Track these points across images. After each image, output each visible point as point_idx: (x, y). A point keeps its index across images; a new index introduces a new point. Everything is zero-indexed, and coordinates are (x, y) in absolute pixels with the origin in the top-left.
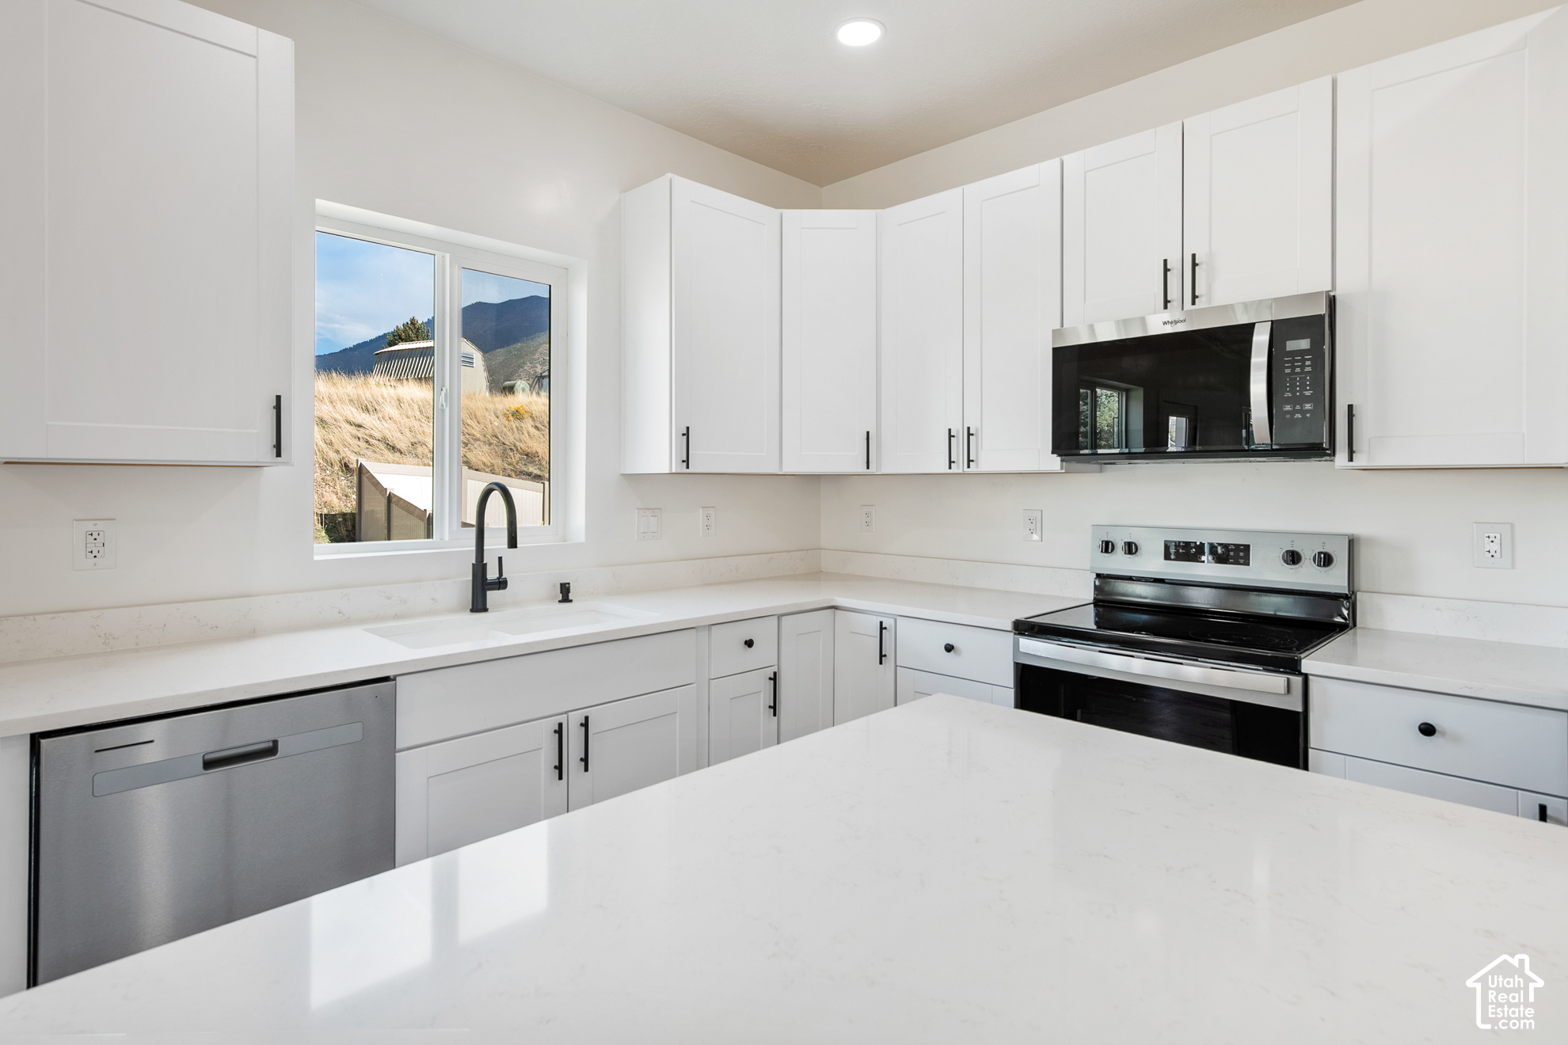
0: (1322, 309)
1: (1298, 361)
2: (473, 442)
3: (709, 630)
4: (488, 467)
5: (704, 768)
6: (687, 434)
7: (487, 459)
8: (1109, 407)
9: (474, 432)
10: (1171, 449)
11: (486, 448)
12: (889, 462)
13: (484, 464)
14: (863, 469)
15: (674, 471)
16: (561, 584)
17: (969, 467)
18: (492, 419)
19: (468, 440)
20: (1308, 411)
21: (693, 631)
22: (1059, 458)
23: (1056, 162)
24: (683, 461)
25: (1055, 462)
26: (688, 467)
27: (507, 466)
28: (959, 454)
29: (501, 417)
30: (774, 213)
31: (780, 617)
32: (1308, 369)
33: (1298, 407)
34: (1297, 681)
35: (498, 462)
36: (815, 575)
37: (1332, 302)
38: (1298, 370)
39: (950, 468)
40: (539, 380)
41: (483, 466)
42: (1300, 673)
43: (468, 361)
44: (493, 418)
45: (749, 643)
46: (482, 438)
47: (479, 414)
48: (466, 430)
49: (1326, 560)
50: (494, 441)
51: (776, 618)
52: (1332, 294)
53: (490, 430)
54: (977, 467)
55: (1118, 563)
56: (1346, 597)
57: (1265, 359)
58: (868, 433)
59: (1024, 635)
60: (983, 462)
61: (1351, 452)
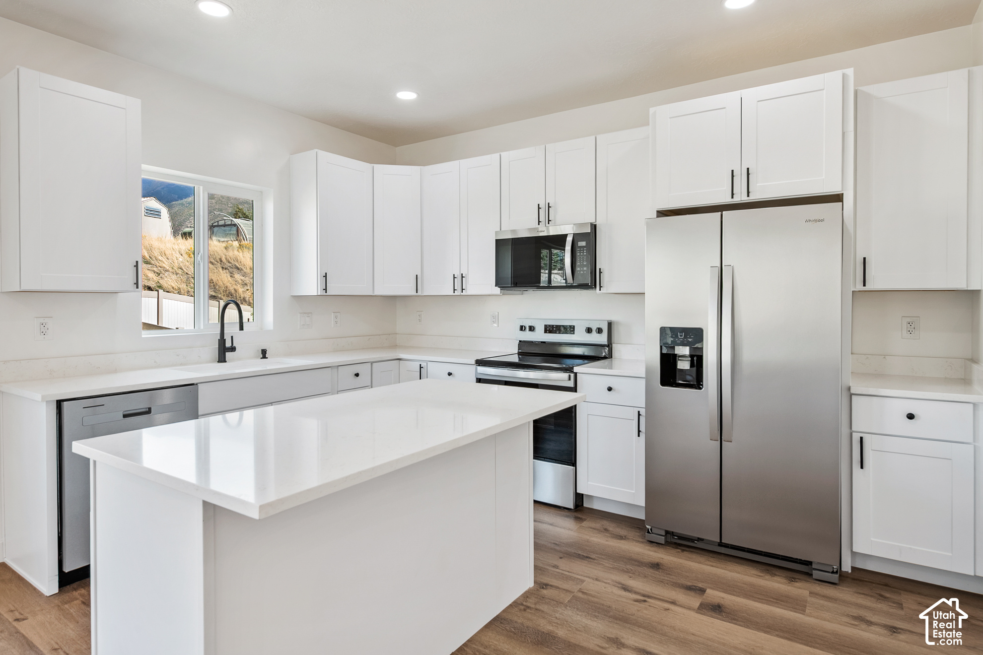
0: (588, 230)
1: (582, 250)
2: (163, 272)
3: (338, 368)
4: (175, 289)
5: (335, 394)
6: (326, 276)
7: (175, 285)
9: (164, 265)
10: (541, 285)
11: (174, 277)
12: (428, 289)
13: (173, 288)
14: (414, 293)
15: (319, 294)
16: (262, 350)
17: (462, 292)
18: (178, 257)
19: (160, 271)
20: (585, 271)
21: (330, 368)
22: (499, 288)
23: (498, 155)
24: (324, 289)
25: (497, 290)
26: (326, 292)
27: (190, 289)
28: (458, 286)
29: (183, 255)
30: (368, 166)
31: (372, 363)
32: (585, 254)
33: (582, 269)
34: (572, 375)
35: (183, 286)
36: (394, 346)
37: (595, 227)
38: (582, 254)
39: (454, 293)
40: (211, 228)
41: (172, 289)
42: (572, 372)
43: (156, 214)
44: (178, 255)
45: (357, 375)
46: (171, 270)
47: (167, 253)
48: (158, 264)
49: (600, 331)
50: (180, 272)
51: (370, 364)
52: (595, 224)
53: (177, 264)
54: (466, 292)
55: (528, 336)
56: (608, 346)
57: (571, 248)
58: (417, 275)
59: (479, 365)
60: (469, 291)
61: (600, 287)
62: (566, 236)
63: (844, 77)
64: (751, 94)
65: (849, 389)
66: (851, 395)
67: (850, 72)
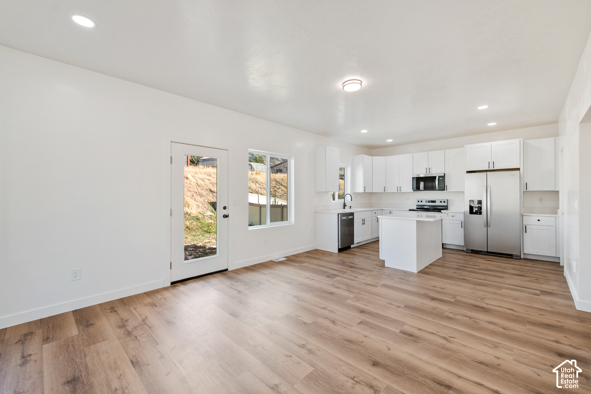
0: (443, 175)
8: (422, 184)
12: (388, 191)
14: (384, 192)
16: (350, 206)
20: (442, 186)
23: (412, 154)
25: (412, 191)
28: (399, 190)
30: (371, 157)
31: (377, 210)
32: (442, 181)
37: (445, 174)
39: (397, 192)
45: (375, 213)
49: (444, 202)
55: (420, 203)
56: (447, 206)
57: (438, 180)
58: (385, 187)
60: (402, 191)
61: (447, 190)
62: (436, 176)
63: (520, 140)
64: (494, 143)
65: (522, 214)
66: (523, 216)
67: (522, 139)
